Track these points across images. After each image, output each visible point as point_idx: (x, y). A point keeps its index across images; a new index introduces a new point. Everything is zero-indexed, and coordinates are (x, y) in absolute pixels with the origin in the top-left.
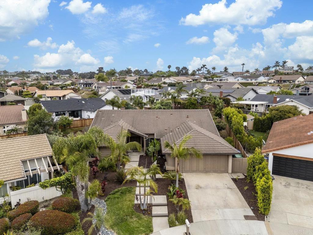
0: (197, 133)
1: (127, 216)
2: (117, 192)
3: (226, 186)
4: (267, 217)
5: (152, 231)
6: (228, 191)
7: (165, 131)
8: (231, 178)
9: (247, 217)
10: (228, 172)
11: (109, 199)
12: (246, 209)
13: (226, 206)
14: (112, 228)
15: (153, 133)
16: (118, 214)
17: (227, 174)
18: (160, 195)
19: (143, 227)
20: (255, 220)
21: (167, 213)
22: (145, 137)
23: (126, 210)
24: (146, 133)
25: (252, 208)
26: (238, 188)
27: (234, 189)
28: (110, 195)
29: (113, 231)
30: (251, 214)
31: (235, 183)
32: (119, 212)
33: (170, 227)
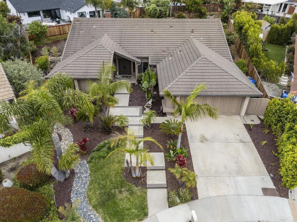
0: (207, 62)
1: (115, 189)
2: (103, 147)
3: (238, 138)
4: (291, 191)
5: (146, 215)
6: (241, 146)
7: (163, 53)
8: (244, 124)
9: (266, 191)
10: (239, 115)
11: (92, 159)
12: (264, 177)
13: (240, 172)
14: (97, 210)
15: (147, 56)
16: (104, 187)
17: (238, 117)
18: (157, 152)
19: (136, 209)
20: (276, 196)
21: (166, 183)
22: (137, 62)
23: (113, 179)
24: (138, 56)
25: (271, 175)
26: (253, 140)
27: (248, 142)
28: (94, 151)
29: (97, 215)
30: (271, 185)
31: (248, 132)
32: (104, 182)
33: (170, 207)
